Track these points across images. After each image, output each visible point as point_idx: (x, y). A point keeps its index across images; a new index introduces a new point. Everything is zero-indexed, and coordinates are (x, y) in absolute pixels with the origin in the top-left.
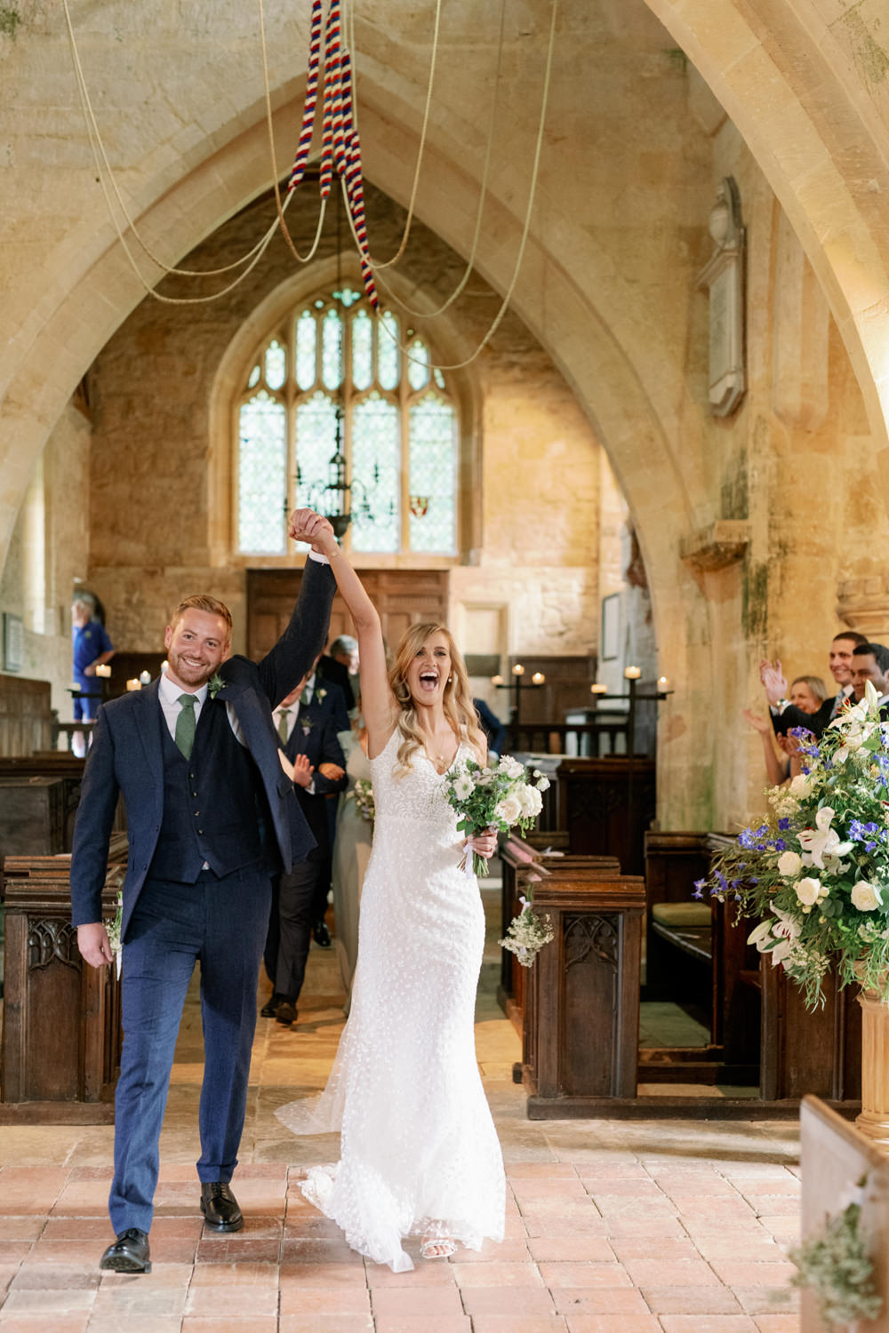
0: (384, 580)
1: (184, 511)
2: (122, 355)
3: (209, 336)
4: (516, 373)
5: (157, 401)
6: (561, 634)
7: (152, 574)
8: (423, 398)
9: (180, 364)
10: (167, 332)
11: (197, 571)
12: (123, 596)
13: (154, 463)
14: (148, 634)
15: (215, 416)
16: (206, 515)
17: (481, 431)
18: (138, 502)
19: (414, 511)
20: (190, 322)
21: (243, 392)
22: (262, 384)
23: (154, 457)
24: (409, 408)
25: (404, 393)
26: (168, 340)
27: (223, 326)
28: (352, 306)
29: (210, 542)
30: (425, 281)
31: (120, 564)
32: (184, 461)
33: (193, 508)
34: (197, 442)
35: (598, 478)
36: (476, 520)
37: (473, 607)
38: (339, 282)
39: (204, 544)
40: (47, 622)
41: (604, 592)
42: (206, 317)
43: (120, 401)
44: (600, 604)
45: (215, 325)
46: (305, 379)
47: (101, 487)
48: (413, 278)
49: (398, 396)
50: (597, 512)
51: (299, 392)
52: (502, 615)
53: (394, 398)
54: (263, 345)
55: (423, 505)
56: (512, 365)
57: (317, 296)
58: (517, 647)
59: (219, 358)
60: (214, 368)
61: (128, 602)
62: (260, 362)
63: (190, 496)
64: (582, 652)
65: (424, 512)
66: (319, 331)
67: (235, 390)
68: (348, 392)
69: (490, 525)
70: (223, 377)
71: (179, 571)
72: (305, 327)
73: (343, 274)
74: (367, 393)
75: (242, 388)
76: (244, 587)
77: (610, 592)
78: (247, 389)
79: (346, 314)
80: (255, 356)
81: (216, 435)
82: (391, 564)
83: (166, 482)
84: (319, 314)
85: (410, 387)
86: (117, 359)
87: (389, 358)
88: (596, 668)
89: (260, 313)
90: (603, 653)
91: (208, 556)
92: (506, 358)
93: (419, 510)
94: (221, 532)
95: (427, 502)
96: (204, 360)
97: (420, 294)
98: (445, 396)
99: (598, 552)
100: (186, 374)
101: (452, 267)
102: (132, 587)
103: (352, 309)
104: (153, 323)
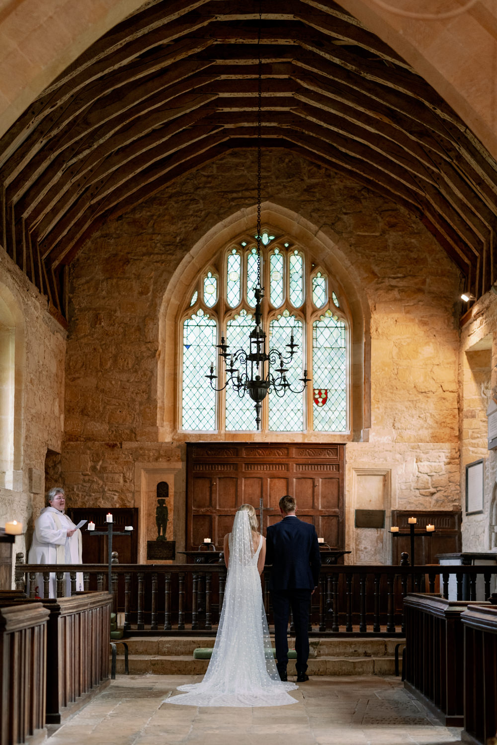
0: (294, 452)
1: (138, 399)
2: (92, 279)
3: (159, 265)
4: (396, 293)
5: (118, 314)
6: (433, 494)
7: (113, 446)
8: (323, 315)
9: (136, 286)
10: (127, 261)
11: (149, 444)
12: (90, 464)
13: (115, 361)
14: (109, 494)
15: (163, 326)
16: (155, 401)
17: (369, 338)
18: (103, 391)
19: (317, 402)
20: (144, 255)
21: (185, 310)
22: (200, 304)
23: (115, 358)
24: (312, 323)
25: (309, 311)
26: (127, 268)
27: (169, 257)
28: (268, 245)
29: (158, 422)
30: (325, 224)
31: (88, 439)
32: (138, 360)
33: (145, 396)
34: (149, 345)
35: (459, 374)
36: (364, 406)
37: (363, 473)
38: (259, 226)
39: (154, 424)
40: (15, 480)
41: (467, 460)
42: (156, 251)
43: (90, 314)
44: (464, 471)
45: (163, 257)
46: (233, 300)
47: (74, 379)
48: (316, 222)
49: (305, 313)
50: (459, 400)
51: (228, 310)
52: (386, 478)
53: (302, 315)
54: (201, 274)
55: (324, 396)
56: (392, 288)
57: (243, 237)
58: (398, 505)
59: (166, 282)
60: (163, 289)
61: (94, 468)
62: (199, 287)
63: (144, 386)
64: (449, 508)
65: (324, 402)
66: (244, 264)
67: (179, 307)
68: (266, 309)
69: (377, 411)
70: (169, 297)
71: (134, 445)
72: (233, 261)
73: (263, 220)
74: (280, 311)
75: (185, 306)
76: (184, 457)
77: (472, 461)
78: (189, 307)
79: (264, 252)
80: (195, 282)
81: (164, 341)
82: (299, 440)
83: (124, 377)
84: (244, 252)
85: (313, 306)
86: (87, 282)
87: (297, 285)
88: (460, 520)
89: (198, 248)
90: (467, 510)
91: (156, 433)
92: (387, 282)
93: (320, 400)
94: (167, 416)
95: (326, 393)
96: (155, 283)
97: (321, 234)
98: (339, 313)
99: (460, 431)
100: (141, 293)
101: (346, 214)
102: (96, 457)
103: (269, 248)
104: (116, 255)
